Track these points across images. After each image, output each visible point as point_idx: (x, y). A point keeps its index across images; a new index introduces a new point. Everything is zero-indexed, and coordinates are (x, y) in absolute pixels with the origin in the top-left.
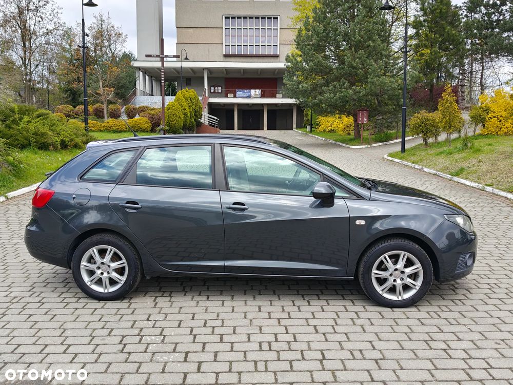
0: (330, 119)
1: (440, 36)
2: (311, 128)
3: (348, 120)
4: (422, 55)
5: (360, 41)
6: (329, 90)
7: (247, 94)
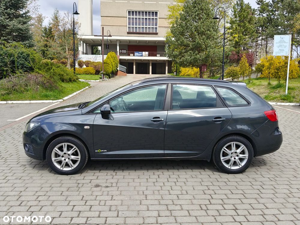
0: (187, 69)
1: (243, 28)
2: (177, 73)
3: (197, 70)
4: (234, 37)
5: (203, 31)
6: (188, 55)
7: (141, 54)
